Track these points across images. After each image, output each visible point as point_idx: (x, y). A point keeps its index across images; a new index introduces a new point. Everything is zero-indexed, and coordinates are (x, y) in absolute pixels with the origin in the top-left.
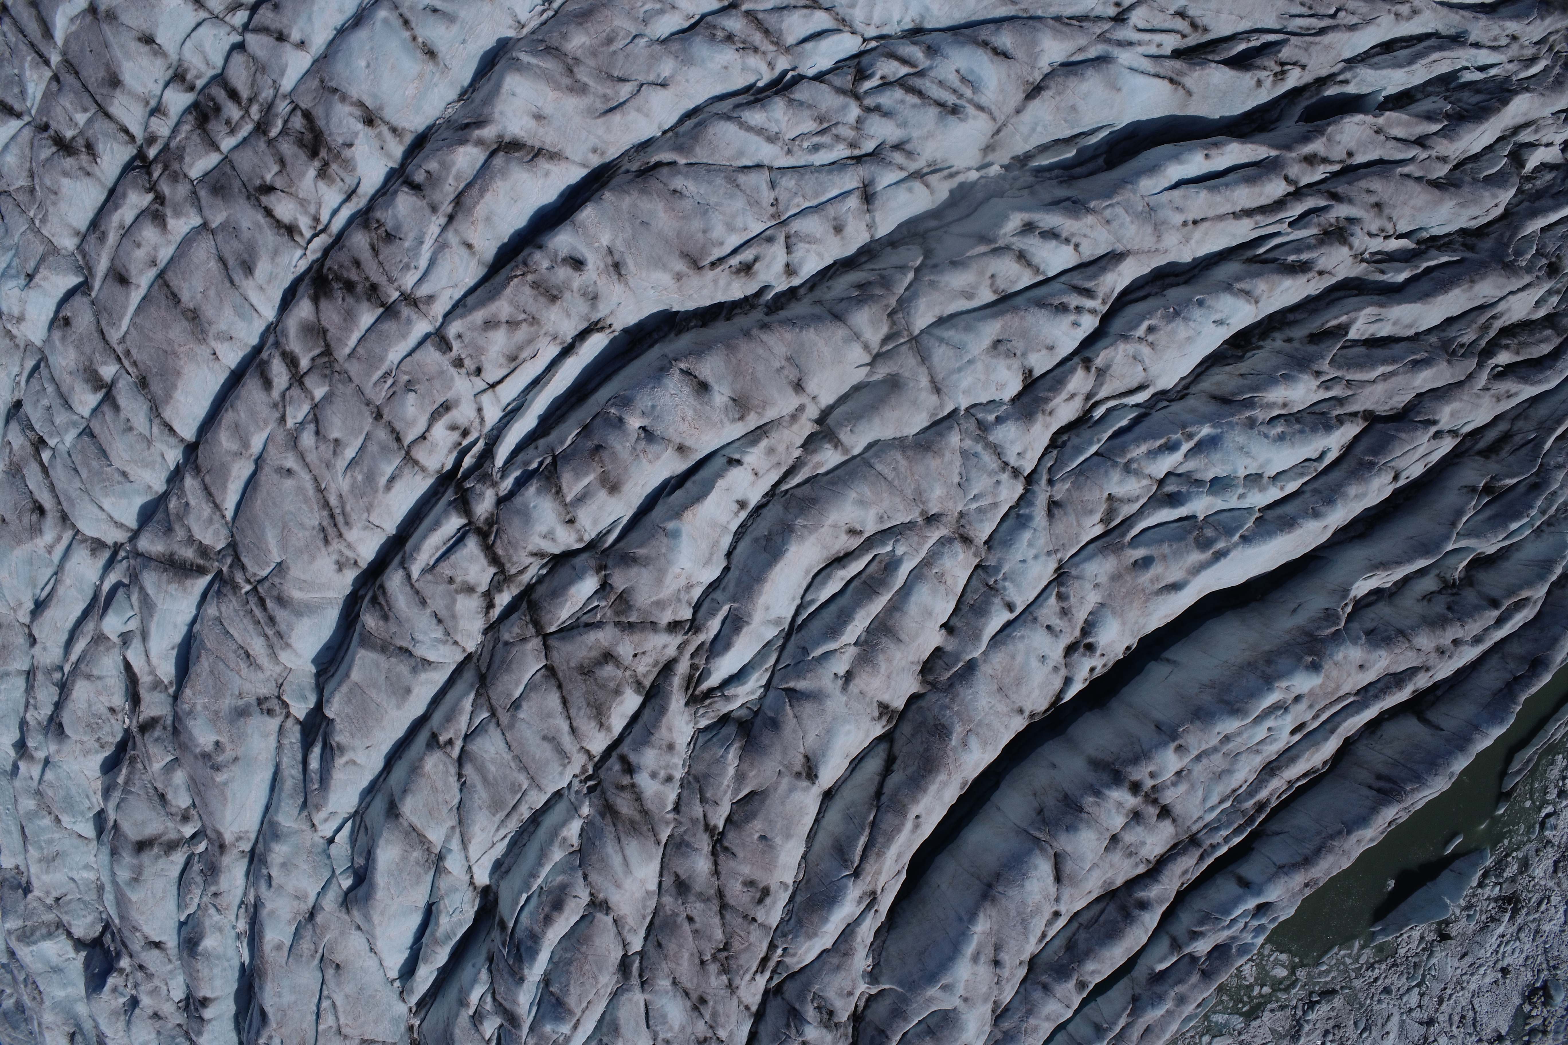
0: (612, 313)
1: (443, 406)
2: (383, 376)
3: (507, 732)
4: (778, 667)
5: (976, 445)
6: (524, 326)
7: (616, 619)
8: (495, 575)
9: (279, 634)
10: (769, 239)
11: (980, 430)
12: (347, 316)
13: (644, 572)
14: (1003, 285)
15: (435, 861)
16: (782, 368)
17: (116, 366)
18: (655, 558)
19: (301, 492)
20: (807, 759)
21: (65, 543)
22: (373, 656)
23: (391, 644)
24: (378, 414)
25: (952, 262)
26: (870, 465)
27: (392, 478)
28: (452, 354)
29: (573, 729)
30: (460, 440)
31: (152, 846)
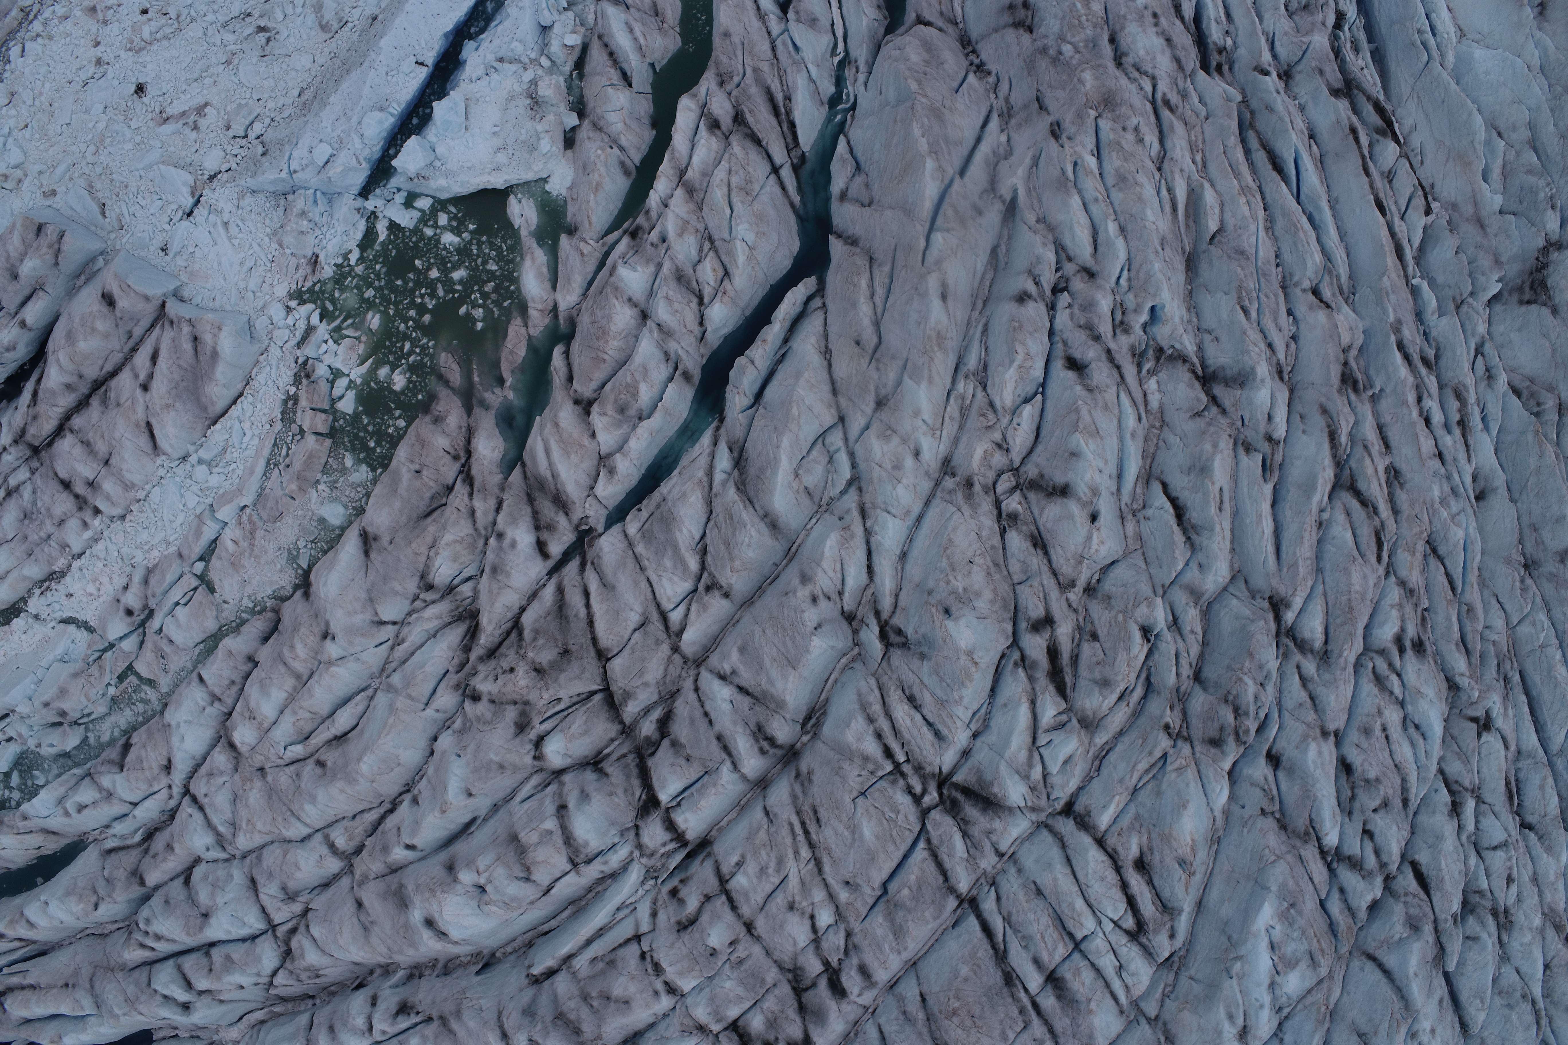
0: (521, 990)
1: (685, 926)
2: (741, 962)
3: (650, 596)
4: (390, 643)
5: (222, 829)
6: (594, 994)
7: (528, 708)
8: (653, 754)
9: (871, 720)
10: (384, 1032)
11: (221, 841)
12: (772, 1023)
13: (492, 756)
14: (204, 961)
15: (740, 460)
16: (372, 923)
17: (1038, 999)
18: (482, 769)
19: (835, 862)
20: (367, 553)
21: (1116, 828)
22: (773, 690)
23: (756, 698)
24: (749, 927)
25: (242, 987)
26: (307, 825)
27: (739, 865)
28: (663, 978)
29: (587, 594)
30: (680, 886)
31: (1054, 488)
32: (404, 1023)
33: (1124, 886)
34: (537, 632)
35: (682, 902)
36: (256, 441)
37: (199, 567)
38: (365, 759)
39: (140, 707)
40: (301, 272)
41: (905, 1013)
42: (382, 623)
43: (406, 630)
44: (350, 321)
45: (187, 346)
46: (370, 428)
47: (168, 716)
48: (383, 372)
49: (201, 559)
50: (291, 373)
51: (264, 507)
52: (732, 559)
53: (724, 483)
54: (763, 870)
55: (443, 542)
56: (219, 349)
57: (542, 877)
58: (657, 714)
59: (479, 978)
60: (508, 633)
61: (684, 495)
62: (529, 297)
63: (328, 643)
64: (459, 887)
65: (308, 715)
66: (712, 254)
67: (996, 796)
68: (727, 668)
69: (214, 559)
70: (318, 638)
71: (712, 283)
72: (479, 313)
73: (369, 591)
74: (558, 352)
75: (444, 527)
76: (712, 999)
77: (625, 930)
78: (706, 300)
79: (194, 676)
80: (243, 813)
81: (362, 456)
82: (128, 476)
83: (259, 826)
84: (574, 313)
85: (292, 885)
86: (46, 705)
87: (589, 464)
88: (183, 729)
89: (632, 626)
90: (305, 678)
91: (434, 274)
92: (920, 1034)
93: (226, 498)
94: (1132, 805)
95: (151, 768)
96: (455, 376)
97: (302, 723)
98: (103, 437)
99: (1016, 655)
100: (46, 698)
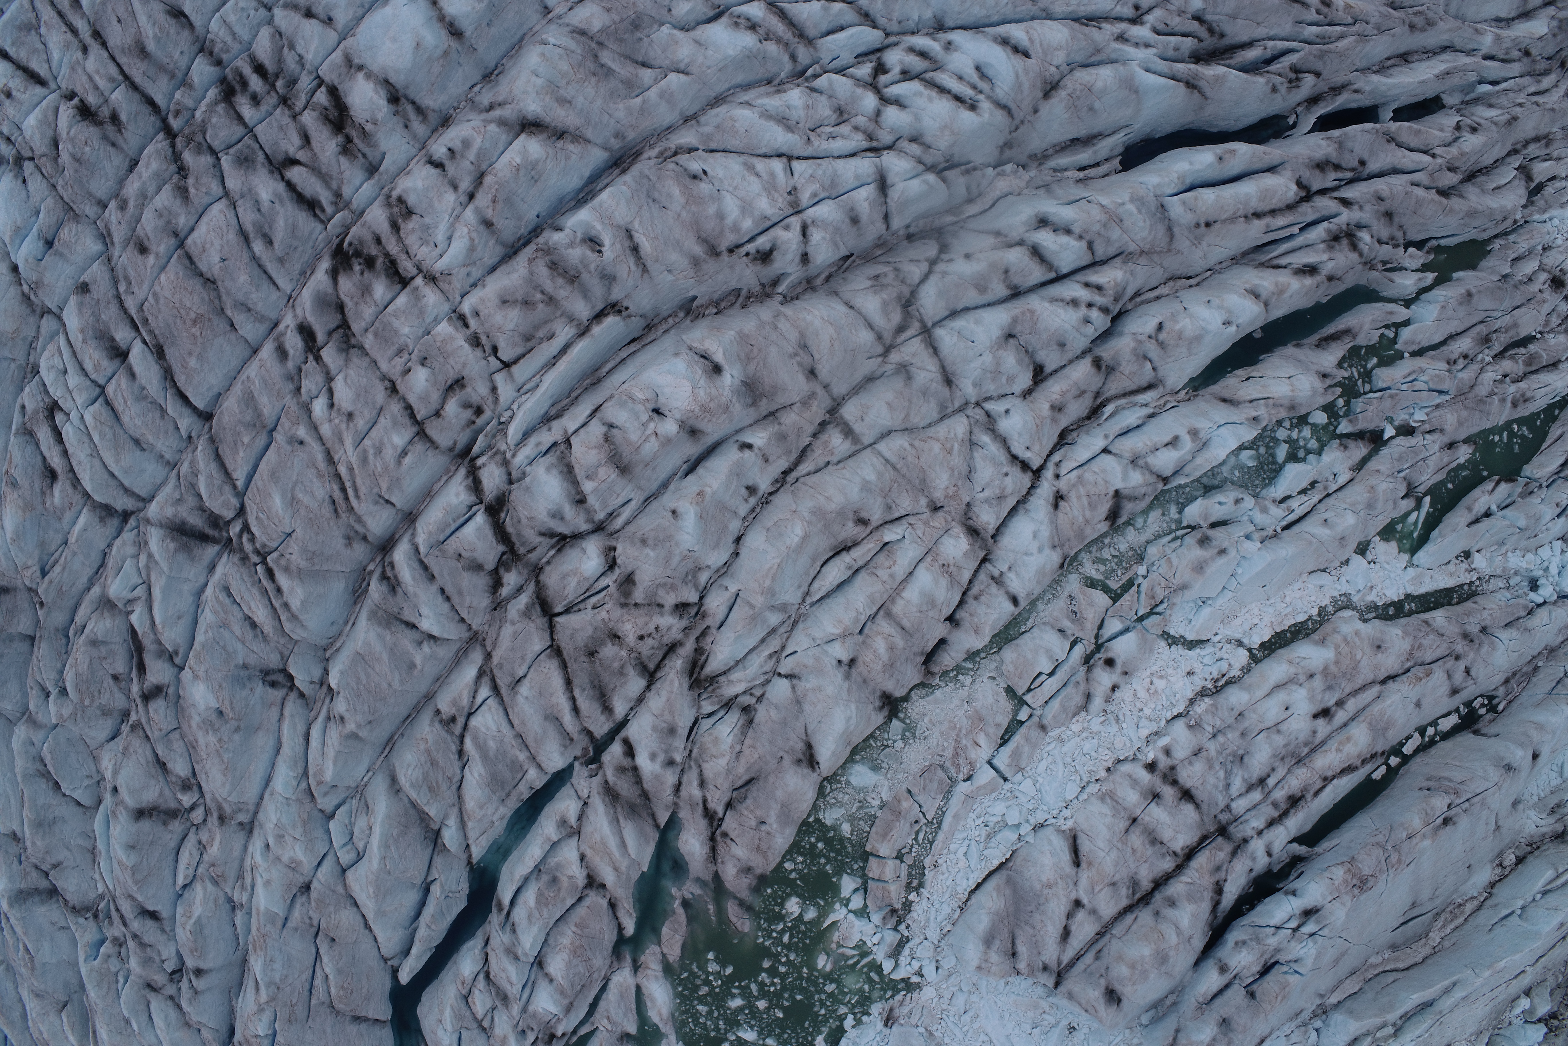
0: (628, 296)
1: (458, 383)
2: (400, 352)
3: (510, 711)
4: (784, 654)
5: (985, 438)
6: (541, 306)
7: (623, 600)
8: (503, 554)
9: (286, 605)
10: (787, 228)
11: (990, 423)
12: (366, 291)
13: (652, 554)
14: (1017, 280)
15: (434, 838)
16: (796, 355)
17: (133, 334)
18: (663, 540)
19: (313, 464)
20: (809, 746)
21: (75, 509)
22: (379, 630)
23: (398, 619)
24: (393, 389)
25: (967, 256)
26: (880, 454)
27: (404, 453)
28: (469, 332)
29: (576, 710)
30: (474, 418)
31: (151, 815)
32: (763, 242)
33: (65, 453)
34: (621, 673)
35: (467, 405)
36: (953, 847)
37: (1023, 716)
38: (796, 540)
39: (1106, 554)
40: (905, 1010)
41: (249, 310)
42: (790, 676)
43: (768, 667)
44: (851, 962)
45: (1021, 948)
46: (823, 861)
47: (1055, 558)
48: (811, 914)
49: (1022, 723)
50: (914, 914)
51: (941, 782)
52: (428, 752)
53: (446, 817)
54: (379, 451)
55: (727, 758)
56: (981, 947)
57: (596, 429)
58: (505, 591)
59: (692, 293)
60: (659, 667)
61: (481, 807)
62: (662, 980)
63: (845, 657)
64: (678, 416)
65: (880, 572)
66: (480, 1017)
67: (173, 539)
68: (426, 648)
69: (1005, 724)
70: (860, 659)
71: (477, 992)
72: (713, 967)
73: (801, 711)
74: (630, 929)
75: (729, 771)
76: (422, 313)
77: (521, 371)
78: (481, 976)
79: (1023, 604)
80: (958, 460)
81: (831, 834)
82: (1106, 809)
83: (937, 447)
84: (616, 965)
85: (898, 383)
86: (1223, 552)
87: (587, 829)
88: (1034, 547)
89: (526, 681)
90: (882, 612)
91: (762, 1004)
92: (228, 293)
93: (990, 788)
94: (66, 528)
95: (1079, 498)
96: (732, 910)
97: (887, 564)
98: (1134, 851)
99: (178, 660)
100: (1221, 561)
